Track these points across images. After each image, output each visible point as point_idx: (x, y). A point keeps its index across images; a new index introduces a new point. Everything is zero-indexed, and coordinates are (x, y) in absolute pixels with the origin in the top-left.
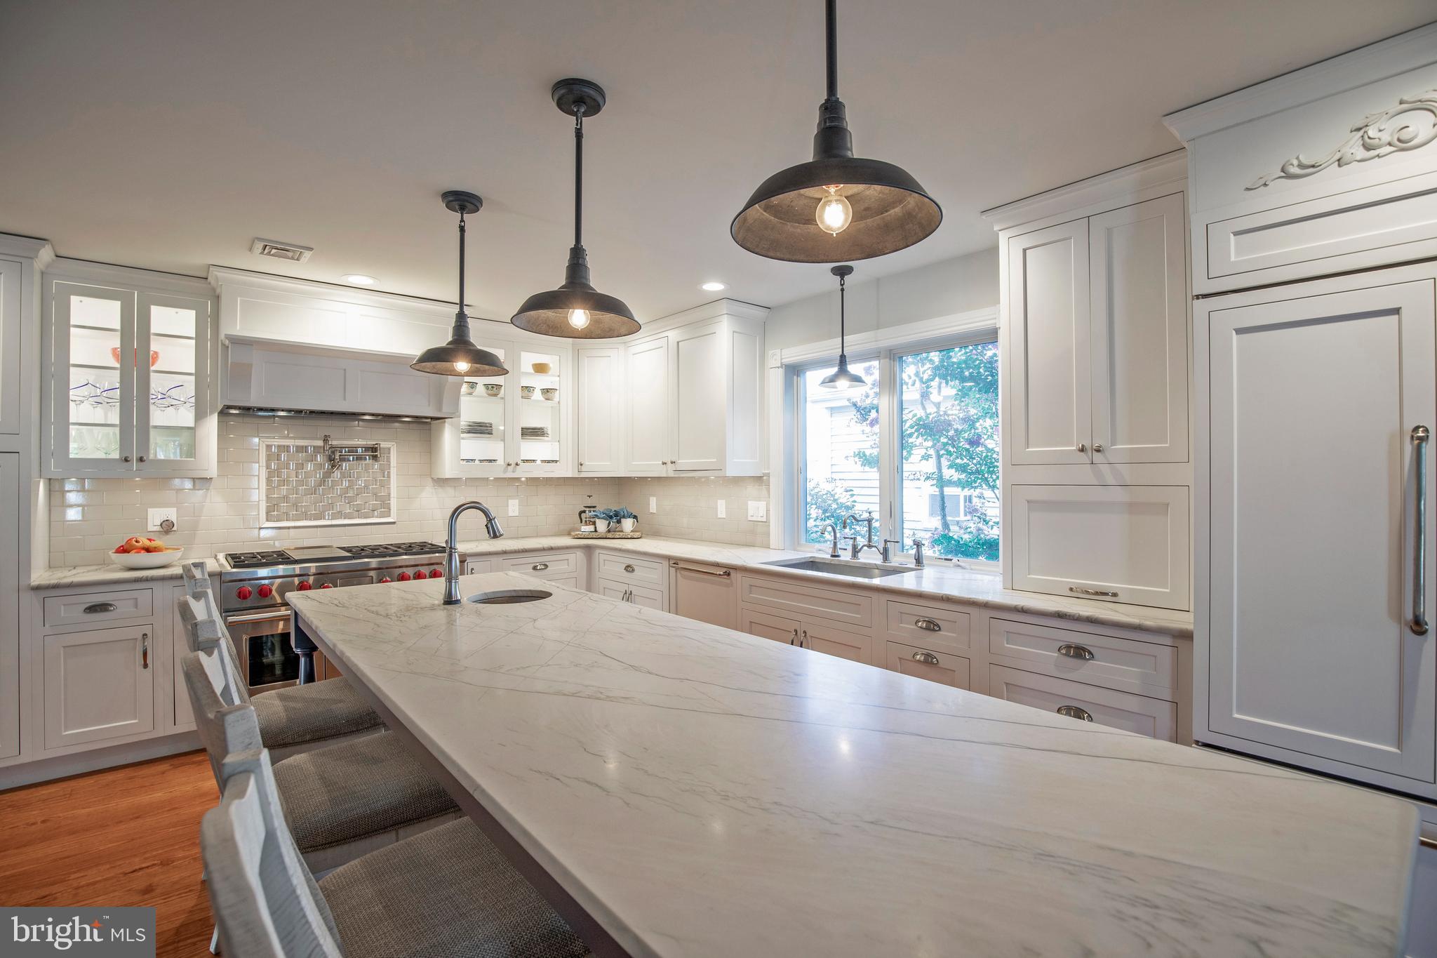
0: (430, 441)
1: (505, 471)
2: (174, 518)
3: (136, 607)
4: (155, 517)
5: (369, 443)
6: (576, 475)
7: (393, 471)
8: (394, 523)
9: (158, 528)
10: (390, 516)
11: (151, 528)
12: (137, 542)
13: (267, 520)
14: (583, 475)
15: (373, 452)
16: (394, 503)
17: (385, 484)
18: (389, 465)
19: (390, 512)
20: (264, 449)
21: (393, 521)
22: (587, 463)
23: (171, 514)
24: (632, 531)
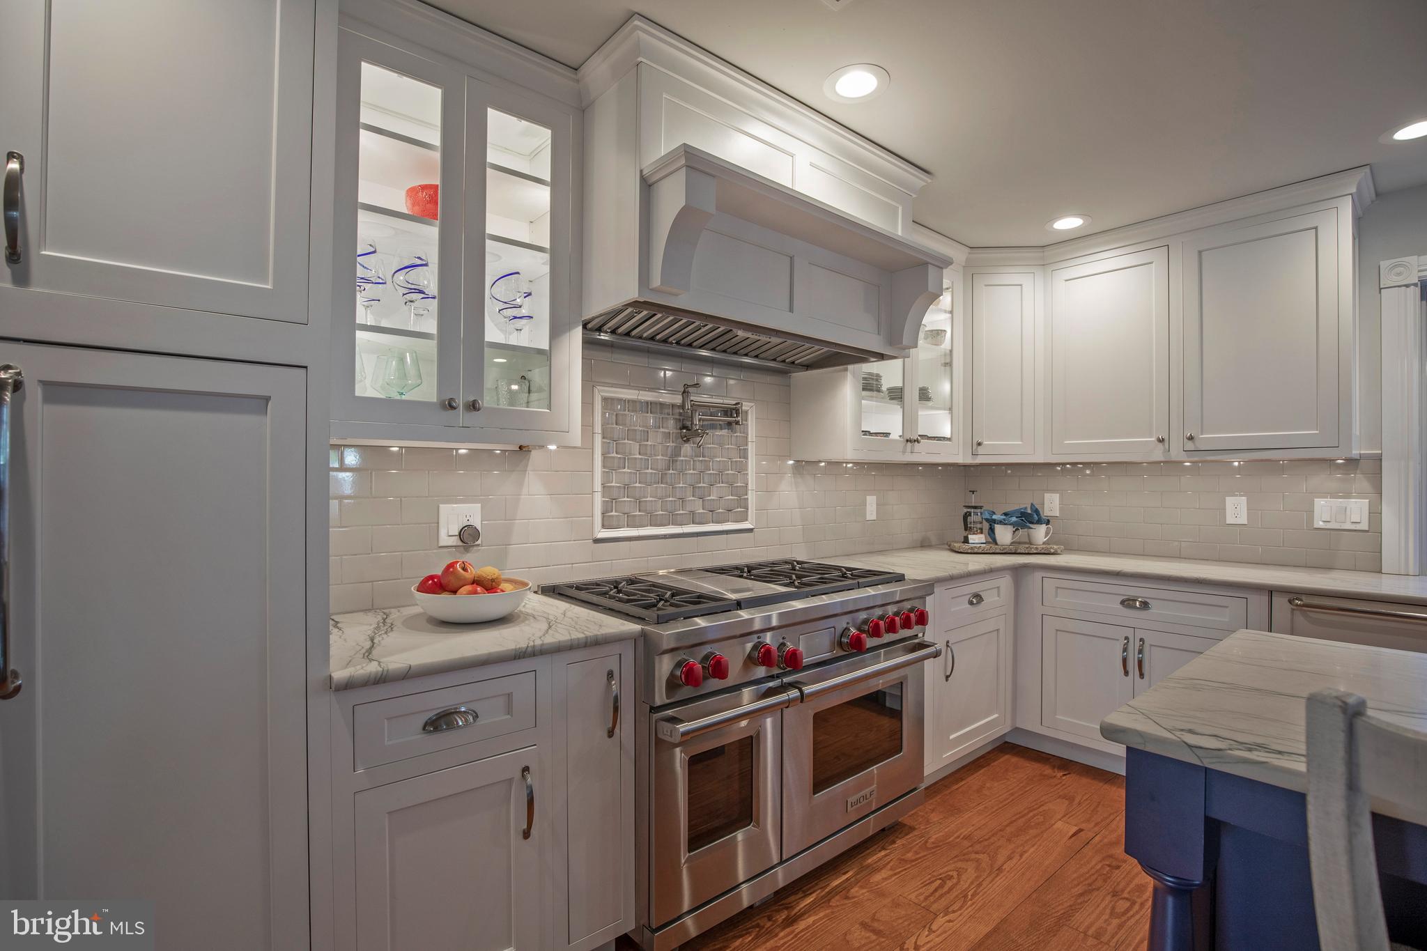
0: (789, 404)
1: (904, 452)
2: (477, 522)
3: (509, 711)
4: (453, 517)
5: (726, 401)
6: (969, 460)
7: (751, 449)
8: (751, 530)
9: (455, 541)
10: (747, 520)
11: (445, 540)
12: (464, 569)
13: (604, 526)
14: (979, 460)
15: (731, 416)
16: (752, 497)
17: (742, 469)
18: (747, 438)
19: (747, 512)
20: (600, 402)
21: (751, 527)
22: (985, 443)
23: (472, 514)
24: (1044, 543)
